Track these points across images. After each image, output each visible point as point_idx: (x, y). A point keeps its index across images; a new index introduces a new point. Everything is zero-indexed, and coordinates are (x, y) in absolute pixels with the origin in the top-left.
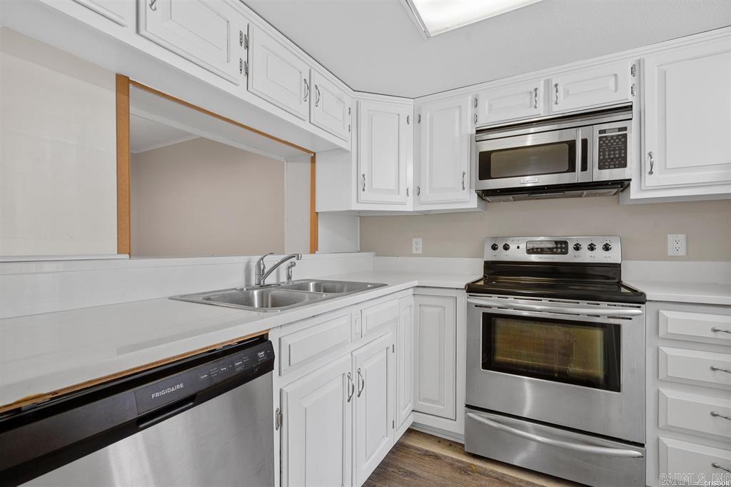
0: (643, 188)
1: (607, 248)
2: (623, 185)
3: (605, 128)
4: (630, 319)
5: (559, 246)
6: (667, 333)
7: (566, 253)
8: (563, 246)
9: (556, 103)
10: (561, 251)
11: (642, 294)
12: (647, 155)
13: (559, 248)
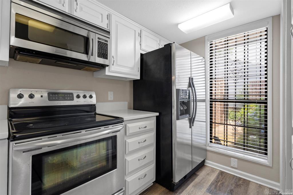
0: (110, 71)
1: (91, 97)
2: (103, 67)
3: (101, 38)
4: (120, 131)
5: (68, 96)
6: (129, 133)
7: (73, 100)
8: (71, 96)
9: (76, 11)
10: (70, 99)
11: (122, 118)
12: (112, 57)
13: (69, 97)
